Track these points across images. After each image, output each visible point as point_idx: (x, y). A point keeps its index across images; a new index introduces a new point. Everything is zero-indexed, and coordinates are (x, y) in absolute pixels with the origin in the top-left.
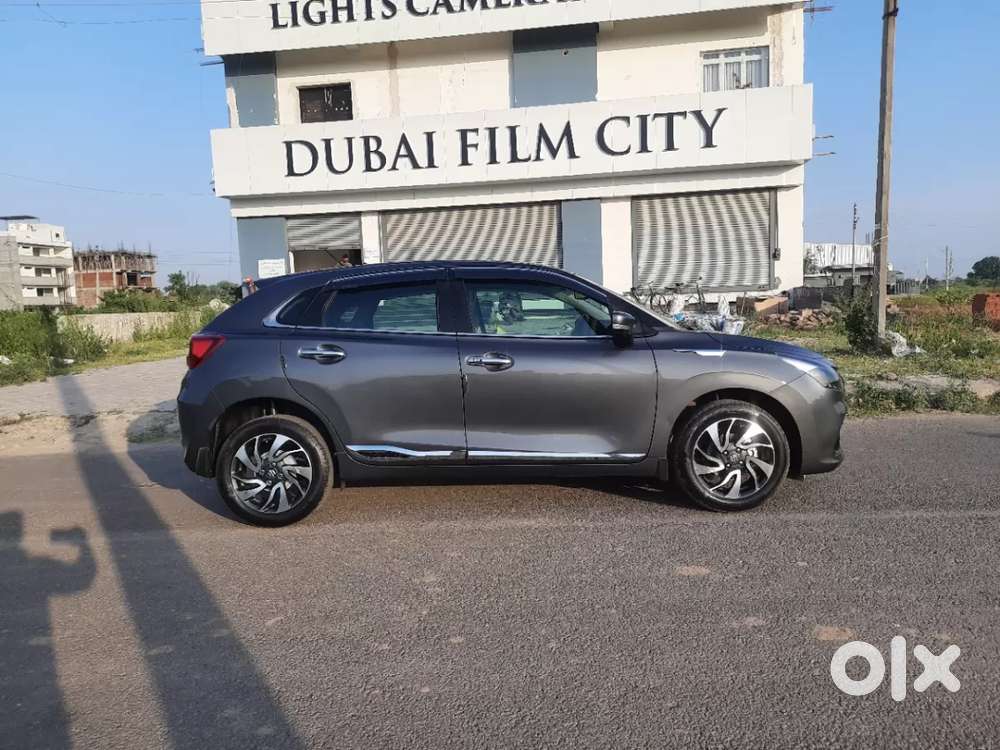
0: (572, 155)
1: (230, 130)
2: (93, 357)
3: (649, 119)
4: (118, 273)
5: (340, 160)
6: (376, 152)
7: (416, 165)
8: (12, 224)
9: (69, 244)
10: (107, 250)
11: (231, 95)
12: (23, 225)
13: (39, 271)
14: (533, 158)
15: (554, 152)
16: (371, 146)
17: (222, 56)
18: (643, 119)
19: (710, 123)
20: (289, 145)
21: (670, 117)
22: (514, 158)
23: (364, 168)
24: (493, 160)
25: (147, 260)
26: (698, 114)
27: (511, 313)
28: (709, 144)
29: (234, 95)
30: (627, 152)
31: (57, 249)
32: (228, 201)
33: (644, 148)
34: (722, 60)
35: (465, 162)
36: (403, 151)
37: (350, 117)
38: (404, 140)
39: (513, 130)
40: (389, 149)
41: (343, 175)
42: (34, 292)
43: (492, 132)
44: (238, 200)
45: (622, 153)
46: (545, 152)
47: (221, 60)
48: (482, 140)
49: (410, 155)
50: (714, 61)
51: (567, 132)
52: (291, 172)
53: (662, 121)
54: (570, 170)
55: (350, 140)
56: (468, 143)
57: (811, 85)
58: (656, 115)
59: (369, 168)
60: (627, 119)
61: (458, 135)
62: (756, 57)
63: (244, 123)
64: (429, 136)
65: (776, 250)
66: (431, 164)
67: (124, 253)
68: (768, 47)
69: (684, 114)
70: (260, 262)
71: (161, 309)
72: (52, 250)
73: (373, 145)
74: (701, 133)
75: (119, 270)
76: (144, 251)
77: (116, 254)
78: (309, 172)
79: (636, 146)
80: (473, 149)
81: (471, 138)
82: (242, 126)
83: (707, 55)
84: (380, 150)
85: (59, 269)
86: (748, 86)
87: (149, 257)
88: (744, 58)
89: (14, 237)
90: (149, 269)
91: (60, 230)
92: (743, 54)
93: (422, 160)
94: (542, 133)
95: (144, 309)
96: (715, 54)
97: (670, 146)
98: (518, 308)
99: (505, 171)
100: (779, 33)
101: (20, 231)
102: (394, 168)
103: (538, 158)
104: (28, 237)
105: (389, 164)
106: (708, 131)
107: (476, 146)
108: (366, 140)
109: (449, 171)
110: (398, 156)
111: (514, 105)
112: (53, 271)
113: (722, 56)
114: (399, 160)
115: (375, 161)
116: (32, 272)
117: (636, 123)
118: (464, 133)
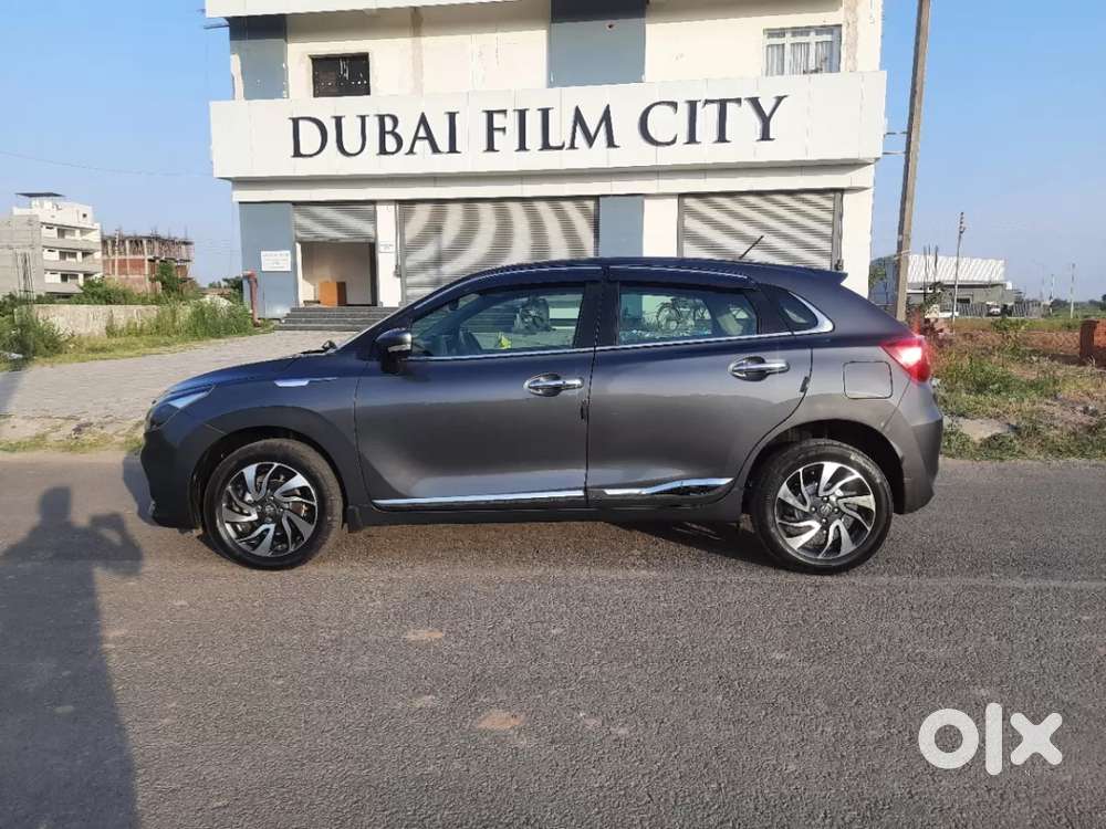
0: (611, 143)
1: (232, 102)
2: (48, 353)
3: (699, 105)
4: (150, 260)
5: (352, 141)
6: (393, 133)
7: (435, 149)
8: (35, 202)
9: (97, 226)
10: (139, 234)
11: (235, 63)
12: (48, 203)
13: (63, 255)
14: (567, 145)
15: (590, 140)
16: (387, 126)
17: (228, 19)
18: (692, 105)
19: (767, 113)
20: (296, 121)
21: (723, 104)
22: (546, 146)
23: (378, 151)
24: (522, 147)
25: (183, 247)
26: (755, 102)
27: (534, 322)
28: (765, 136)
29: (239, 62)
30: (673, 142)
31: (83, 231)
32: (230, 184)
33: (692, 139)
34: (788, 40)
35: (491, 147)
36: (422, 133)
37: (367, 92)
38: (423, 121)
39: (545, 113)
40: (407, 130)
41: (354, 158)
42: (57, 278)
43: (522, 114)
44: (241, 182)
45: (668, 144)
46: (580, 139)
47: (227, 23)
48: (511, 122)
49: (430, 137)
50: (776, 41)
51: (606, 117)
52: (297, 154)
53: (715, 108)
54: (608, 161)
55: (363, 118)
56: (495, 126)
57: (885, 72)
58: (707, 102)
59: (383, 151)
60: (674, 105)
61: (485, 116)
62: (828, 38)
63: (249, 95)
64: (452, 116)
65: (839, 261)
66: (453, 149)
67: (157, 238)
68: (840, 26)
69: (738, 101)
70: (263, 253)
71: (143, 301)
72: (78, 232)
73: (389, 125)
74: (757, 124)
75: (151, 257)
76: (180, 236)
77: (150, 240)
78: (315, 154)
79: (683, 136)
80: (501, 133)
81: (498, 121)
82: (247, 99)
83: (771, 33)
84: (397, 131)
85: (85, 254)
86: (816, 71)
87: (186, 243)
88: (813, 38)
89: (36, 216)
90: (185, 257)
91: (88, 210)
92: (813, 34)
93: (443, 144)
94: (579, 118)
95: (123, 301)
96: (781, 33)
97: (722, 138)
98: (544, 316)
99: (536, 160)
100: (854, 11)
101: (44, 210)
102: (411, 152)
103: (572, 146)
104: (53, 217)
105: (406, 147)
106: (765, 121)
107: (504, 130)
108: (382, 118)
109: (471, 158)
110: (416, 138)
111: (551, 85)
112: (79, 254)
113: (788, 35)
114: (418, 143)
115: (391, 143)
116: (55, 256)
117: (684, 109)
118: (490, 114)
